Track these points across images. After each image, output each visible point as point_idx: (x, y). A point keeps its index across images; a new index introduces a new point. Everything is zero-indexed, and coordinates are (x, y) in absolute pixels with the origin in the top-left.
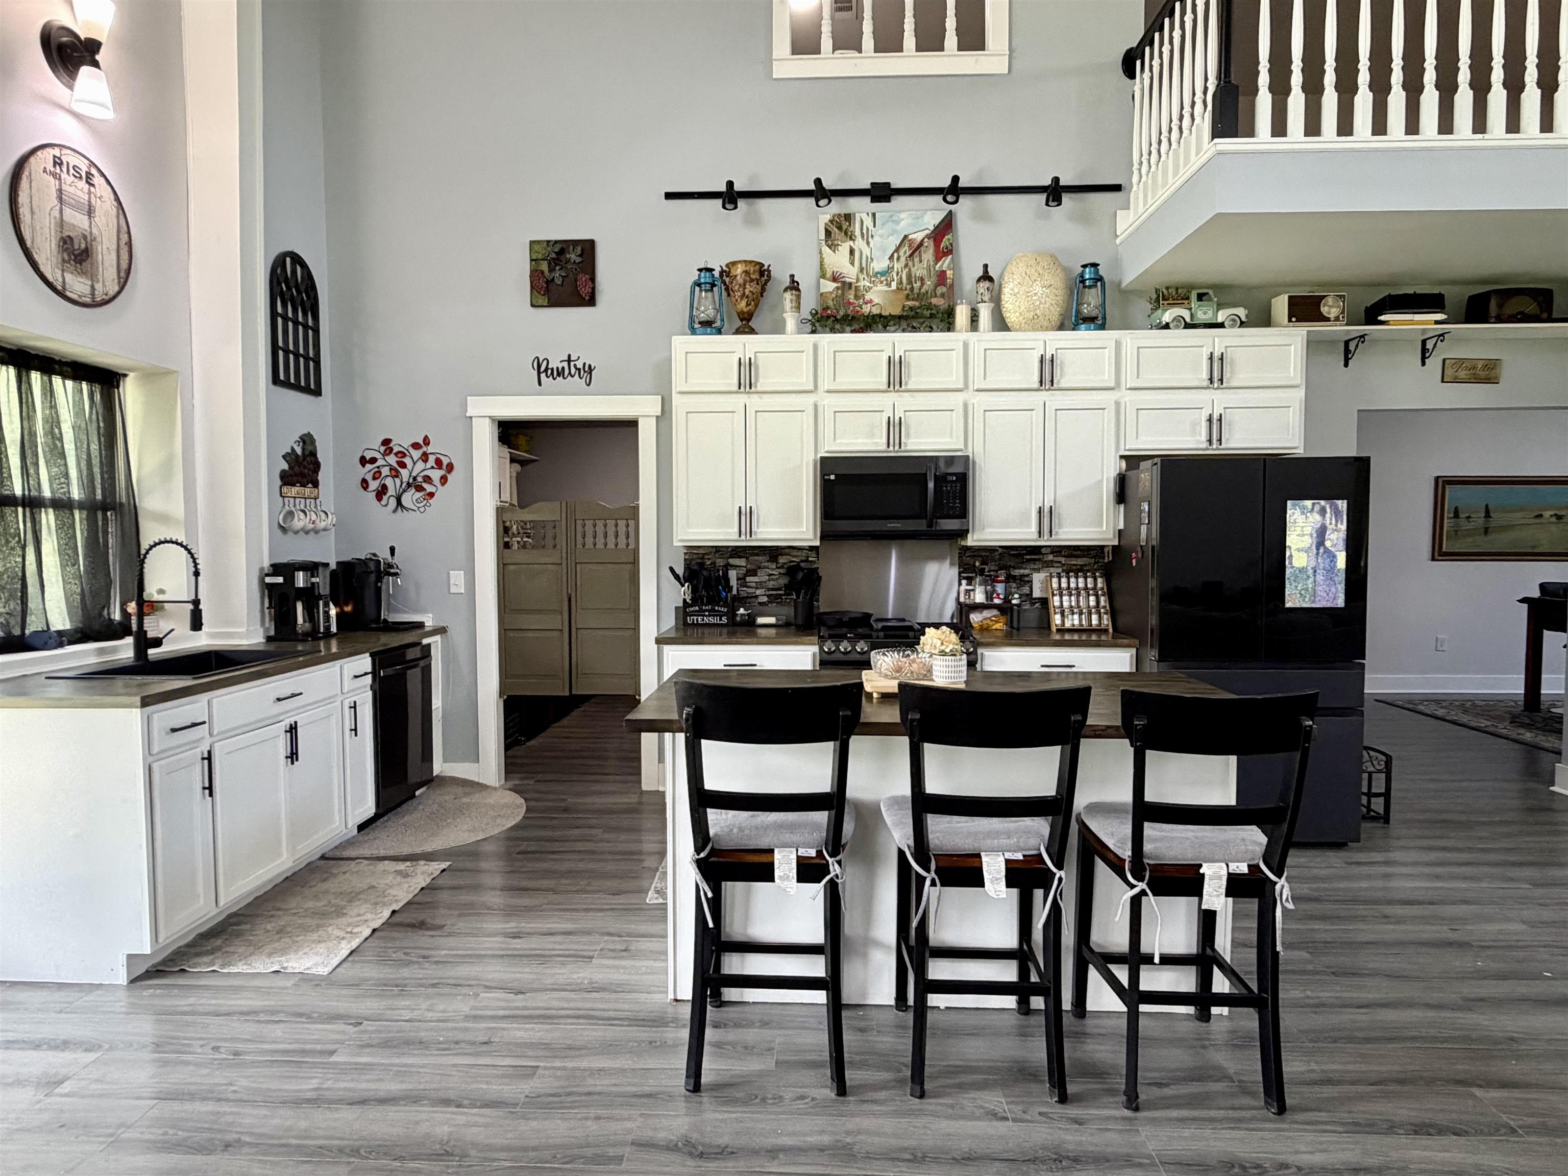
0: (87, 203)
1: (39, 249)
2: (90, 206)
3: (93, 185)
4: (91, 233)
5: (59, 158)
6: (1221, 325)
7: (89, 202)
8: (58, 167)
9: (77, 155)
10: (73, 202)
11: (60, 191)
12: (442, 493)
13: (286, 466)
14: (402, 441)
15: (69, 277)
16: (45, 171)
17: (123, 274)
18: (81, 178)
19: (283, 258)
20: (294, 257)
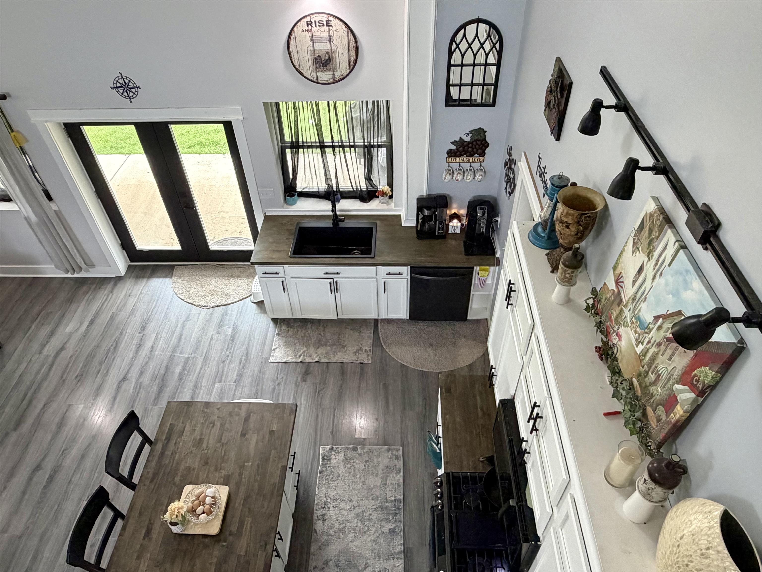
0: (328, 36)
1: (303, 67)
2: (330, 37)
3: (331, 26)
4: (331, 50)
5: (310, 21)
7: (330, 35)
8: (309, 26)
9: (320, 15)
10: (320, 39)
11: (312, 36)
13: (453, 148)
15: (319, 74)
16: (303, 31)
17: (352, 63)
18: (323, 25)
19: (464, 26)
20: (478, 21)
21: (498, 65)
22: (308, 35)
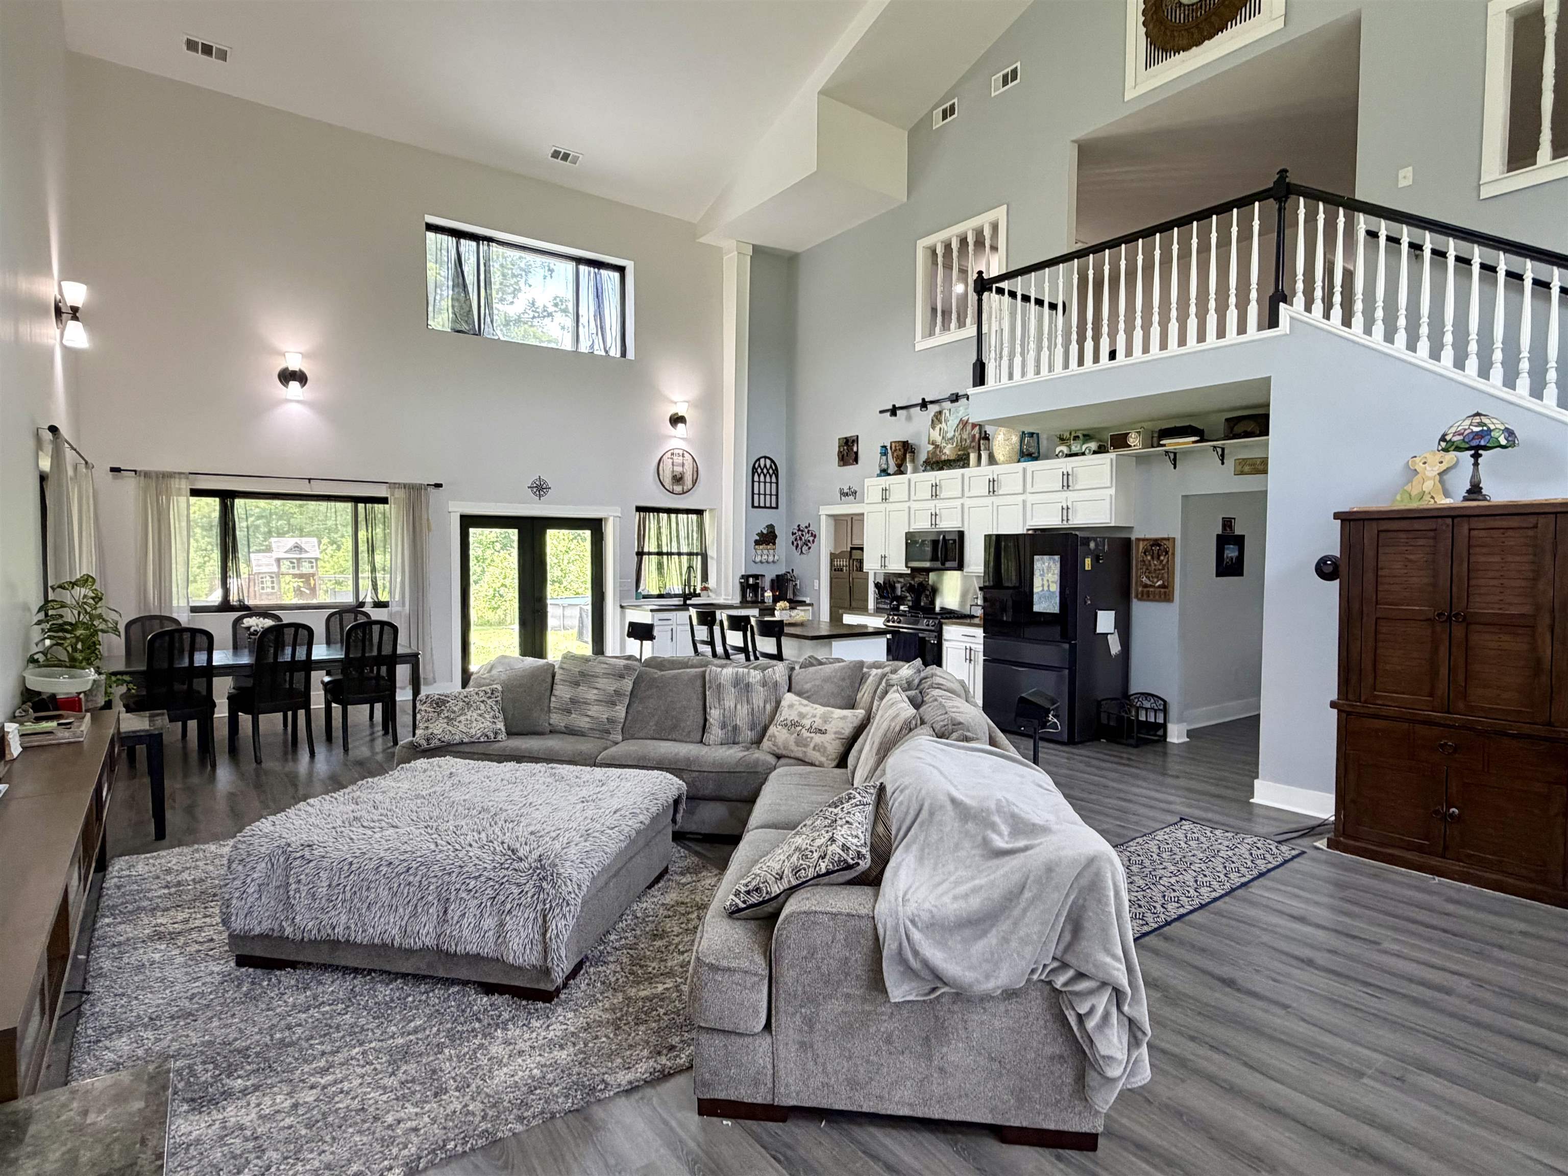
0: (682, 463)
1: (665, 480)
3: (684, 457)
4: (683, 472)
5: (673, 452)
6: (1083, 454)
8: (673, 455)
9: (679, 449)
10: (677, 464)
11: (673, 462)
12: (813, 546)
13: (758, 538)
14: (803, 526)
15: (675, 487)
16: (668, 458)
17: (694, 483)
18: (680, 456)
19: (759, 460)
20: (765, 457)
21: (777, 483)
22: (671, 461)
